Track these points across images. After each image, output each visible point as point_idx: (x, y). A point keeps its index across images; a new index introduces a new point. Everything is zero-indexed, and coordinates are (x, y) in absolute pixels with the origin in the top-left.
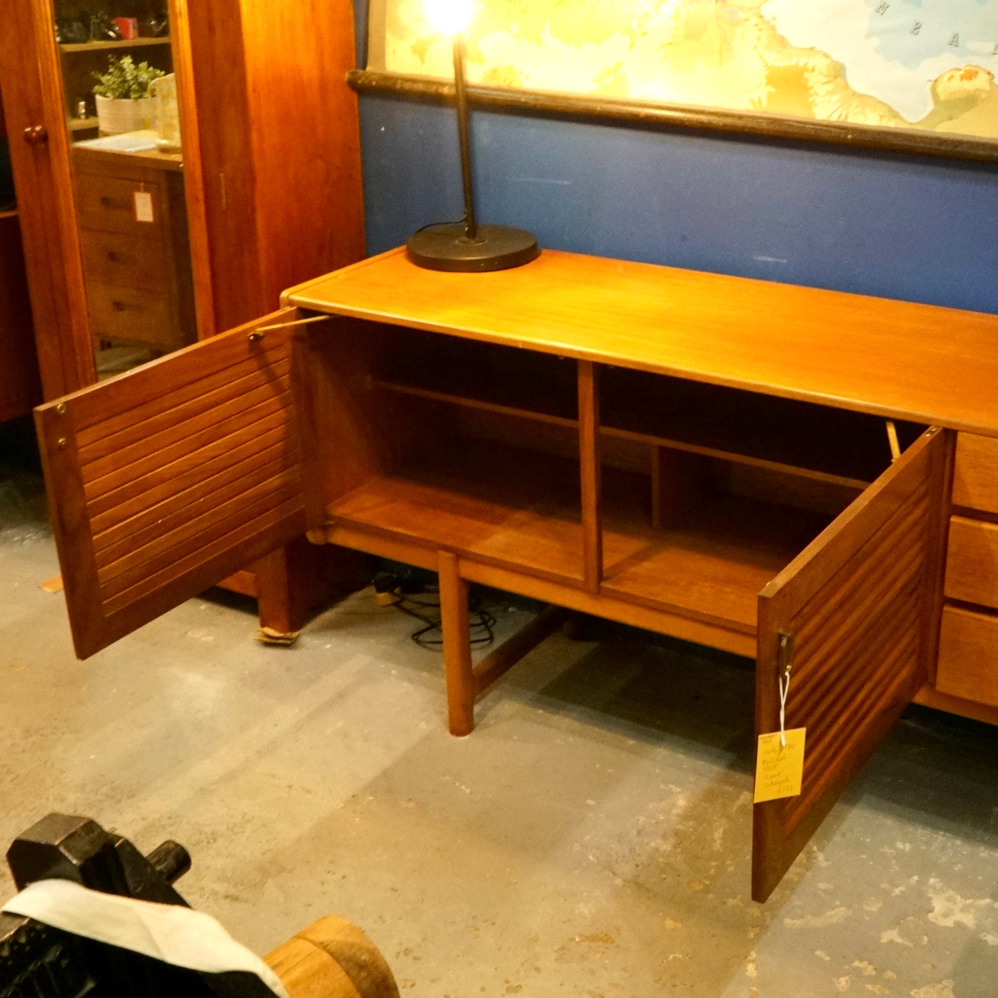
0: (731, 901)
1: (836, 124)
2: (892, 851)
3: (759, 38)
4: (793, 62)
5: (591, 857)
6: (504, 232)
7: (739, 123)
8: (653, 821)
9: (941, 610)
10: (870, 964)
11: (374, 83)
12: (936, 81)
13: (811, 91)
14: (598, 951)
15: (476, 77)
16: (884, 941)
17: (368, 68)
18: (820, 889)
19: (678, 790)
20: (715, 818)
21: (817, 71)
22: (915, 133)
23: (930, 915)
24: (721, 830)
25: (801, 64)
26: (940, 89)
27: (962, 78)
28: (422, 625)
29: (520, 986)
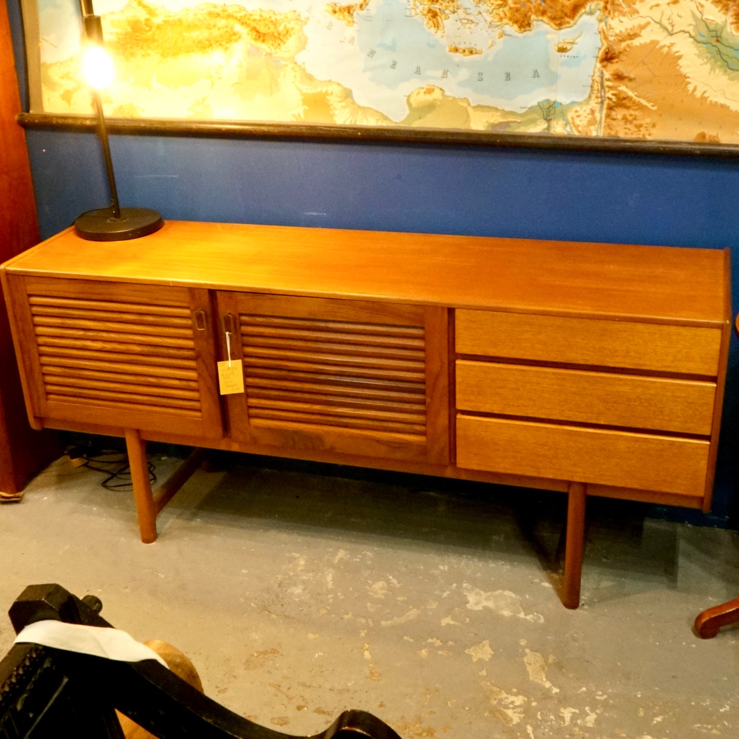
0: (346, 617)
1: (351, 126)
2: (437, 572)
3: (295, 76)
4: (319, 90)
5: (253, 604)
6: (136, 212)
7: (288, 130)
8: (287, 577)
9: (456, 417)
10: (437, 639)
11: (37, 121)
12: (409, 96)
13: (332, 107)
14: (271, 660)
15: (109, 112)
16: (443, 624)
17: (31, 112)
18: (399, 601)
19: (298, 555)
20: (325, 569)
21: (334, 95)
22: (399, 128)
23: (468, 605)
24: (331, 575)
25: (324, 90)
26: (412, 100)
27: (425, 93)
28: (106, 476)
29: (226, 688)
